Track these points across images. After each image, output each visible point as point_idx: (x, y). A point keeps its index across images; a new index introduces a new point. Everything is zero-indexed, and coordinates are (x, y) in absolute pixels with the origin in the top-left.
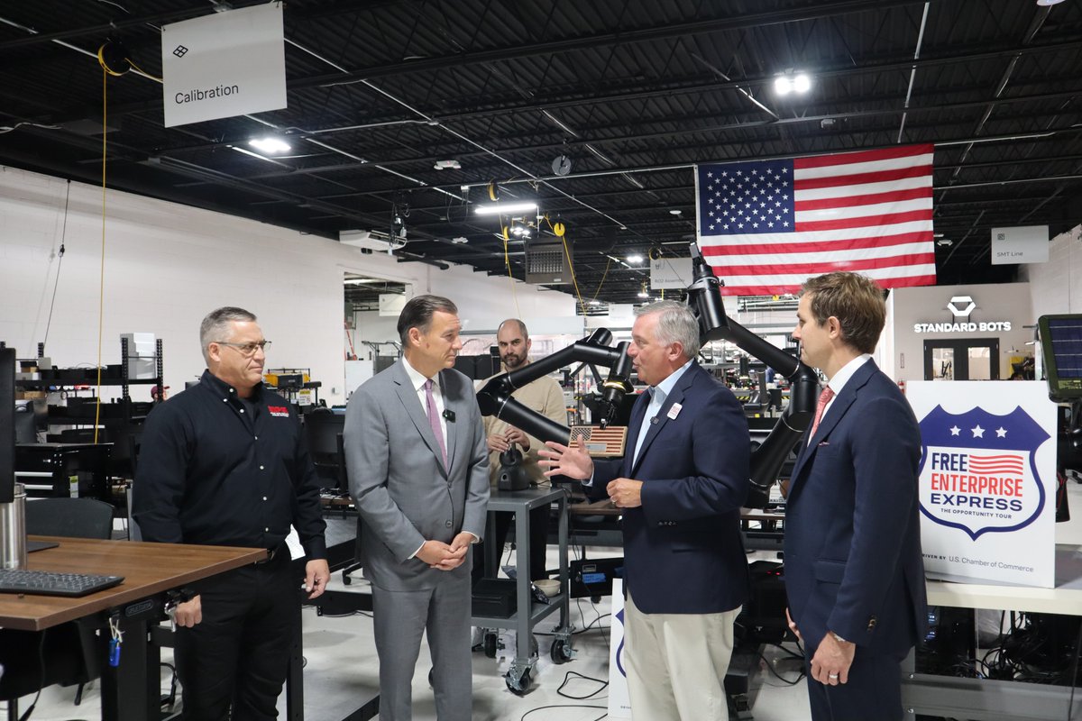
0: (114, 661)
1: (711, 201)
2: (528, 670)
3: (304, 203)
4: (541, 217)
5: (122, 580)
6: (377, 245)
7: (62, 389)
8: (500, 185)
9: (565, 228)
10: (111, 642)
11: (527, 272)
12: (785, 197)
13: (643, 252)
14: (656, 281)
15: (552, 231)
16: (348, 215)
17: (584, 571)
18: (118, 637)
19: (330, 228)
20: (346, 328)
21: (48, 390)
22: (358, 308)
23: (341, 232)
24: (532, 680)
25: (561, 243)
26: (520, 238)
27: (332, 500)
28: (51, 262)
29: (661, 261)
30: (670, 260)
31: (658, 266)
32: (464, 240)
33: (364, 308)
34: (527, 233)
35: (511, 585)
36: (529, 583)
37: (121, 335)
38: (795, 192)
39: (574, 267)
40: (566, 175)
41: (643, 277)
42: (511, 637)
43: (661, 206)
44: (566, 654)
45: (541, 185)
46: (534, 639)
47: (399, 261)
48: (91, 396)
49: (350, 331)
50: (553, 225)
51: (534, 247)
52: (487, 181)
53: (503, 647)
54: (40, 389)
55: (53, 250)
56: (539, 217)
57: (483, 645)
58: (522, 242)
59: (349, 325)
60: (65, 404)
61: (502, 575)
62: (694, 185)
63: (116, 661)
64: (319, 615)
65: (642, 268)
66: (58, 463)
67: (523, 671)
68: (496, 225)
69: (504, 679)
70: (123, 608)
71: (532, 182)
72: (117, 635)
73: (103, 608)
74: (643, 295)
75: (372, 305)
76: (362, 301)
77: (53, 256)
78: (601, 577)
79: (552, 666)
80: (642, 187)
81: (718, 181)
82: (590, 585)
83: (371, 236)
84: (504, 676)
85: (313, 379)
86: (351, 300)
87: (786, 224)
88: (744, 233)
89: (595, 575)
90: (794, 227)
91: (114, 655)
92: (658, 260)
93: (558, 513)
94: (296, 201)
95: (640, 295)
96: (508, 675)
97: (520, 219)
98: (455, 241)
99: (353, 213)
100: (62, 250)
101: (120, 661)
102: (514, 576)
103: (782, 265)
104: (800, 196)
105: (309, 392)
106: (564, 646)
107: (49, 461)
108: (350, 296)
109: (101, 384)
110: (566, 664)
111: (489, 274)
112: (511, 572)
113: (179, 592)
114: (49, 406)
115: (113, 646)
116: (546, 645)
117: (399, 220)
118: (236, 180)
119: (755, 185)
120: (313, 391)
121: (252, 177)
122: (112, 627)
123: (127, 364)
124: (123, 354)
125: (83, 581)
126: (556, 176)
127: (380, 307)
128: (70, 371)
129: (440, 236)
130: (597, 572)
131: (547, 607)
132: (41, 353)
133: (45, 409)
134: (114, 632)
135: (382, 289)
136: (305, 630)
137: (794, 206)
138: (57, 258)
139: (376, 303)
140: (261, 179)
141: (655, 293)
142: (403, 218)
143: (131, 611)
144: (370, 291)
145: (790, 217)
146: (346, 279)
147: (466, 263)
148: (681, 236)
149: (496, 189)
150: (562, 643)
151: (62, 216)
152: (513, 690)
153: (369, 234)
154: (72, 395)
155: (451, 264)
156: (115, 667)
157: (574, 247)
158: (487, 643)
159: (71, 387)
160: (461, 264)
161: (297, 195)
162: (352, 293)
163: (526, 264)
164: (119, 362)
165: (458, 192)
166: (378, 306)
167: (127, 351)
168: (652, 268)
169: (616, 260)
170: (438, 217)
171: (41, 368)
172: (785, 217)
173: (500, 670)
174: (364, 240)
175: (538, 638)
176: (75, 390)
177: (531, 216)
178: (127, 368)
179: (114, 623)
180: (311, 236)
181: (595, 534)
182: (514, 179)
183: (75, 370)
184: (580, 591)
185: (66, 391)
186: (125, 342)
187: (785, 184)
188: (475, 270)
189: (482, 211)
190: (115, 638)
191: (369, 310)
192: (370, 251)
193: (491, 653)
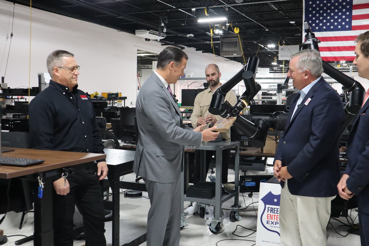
0: (40, 196)
1: (310, 16)
2: (219, 223)
3: (120, 16)
4: (229, 24)
5: (43, 161)
6: (152, 37)
7: (12, 98)
8: (210, 8)
9: (240, 30)
10: (39, 187)
11: (221, 51)
12: (348, 13)
13: (275, 42)
14: (281, 56)
15: (233, 31)
16: (140, 22)
17: (246, 181)
18: (42, 185)
19: (131, 29)
20: (137, 76)
21: (6, 98)
22: (143, 68)
23: (136, 31)
24: (221, 228)
25: (237, 37)
26: (218, 35)
27: (132, 146)
28: (7, 40)
29: (284, 46)
30: (289, 46)
31: (282, 49)
32: (192, 35)
33: (145, 67)
34: (221, 32)
35: (212, 184)
36: (221, 184)
37: (38, 74)
38: (353, 10)
39: (243, 49)
40: (242, 3)
41: (275, 54)
42: (211, 210)
43: (286, 19)
44: (237, 217)
45: (229, 8)
46: (222, 210)
47: (162, 45)
48: (25, 101)
49: (139, 78)
50: (234, 28)
51: (224, 39)
52: (204, 6)
53: (208, 213)
54: (3, 97)
55: (8, 35)
56: (227, 24)
57: (199, 212)
58: (219, 36)
59: (139, 75)
60: (13, 104)
61: (208, 180)
62: (303, 9)
63: (41, 196)
64: (125, 197)
65: (275, 50)
66: (12, 126)
67: (217, 223)
68: (207, 28)
69: (208, 227)
70: (44, 173)
71: (225, 7)
72: (42, 184)
73: (35, 172)
74: (274, 63)
75: (149, 66)
76: (145, 64)
77: (7, 38)
78: (253, 184)
79: (230, 222)
80: (277, 9)
81: (314, 6)
82: (249, 187)
83: (149, 33)
84: (208, 225)
85: (123, 95)
86: (139, 64)
87: (347, 27)
88: (326, 31)
89: (251, 182)
90: (351, 28)
91: (40, 193)
92: (282, 46)
93: (234, 155)
94: (116, 15)
95: (273, 64)
96: (210, 225)
97: (218, 25)
98: (188, 36)
99: (141, 21)
100: (12, 35)
101: (42, 196)
102: (214, 181)
103: (344, 47)
104: (355, 12)
105: (121, 102)
106: (236, 214)
107: (8, 125)
108: (139, 62)
109: (30, 96)
110: (236, 222)
111: (203, 52)
112: (213, 179)
113: (68, 169)
114: (7, 105)
115: (40, 189)
116: (227, 214)
117: (163, 25)
118: (89, 4)
119: (333, 8)
120: (123, 101)
121: (97, 3)
122: (39, 181)
123: (41, 87)
124: (39, 82)
125: (27, 161)
126: (237, 3)
127: (153, 67)
128: (15, 90)
129: (181, 33)
130: (252, 181)
131: (228, 196)
132: (3, 81)
133: (5, 106)
134: (40, 183)
135: (154, 58)
136: (121, 203)
137: (352, 18)
138: (9, 39)
139: (151, 65)
140: (100, 4)
141: (280, 62)
142: (165, 24)
143: (48, 175)
144: (149, 60)
145: (350, 23)
146: (138, 54)
147: (192, 47)
148: (294, 35)
149: (208, 10)
150: (235, 212)
151: (11, 19)
152: (212, 231)
153: (149, 31)
154: (17, 100)
155: (186, 47)
156: (40, 199)
157: (243, 39)
158: (200, 211)
159: (16, 97)
160: (190, 47)
161: (117, 12)
162: (141, 60)
163: (221, 47)
164: (37, 86)
165: (190, 11)
166: (152, 66)
167: (41, 81)
168: (280, 50)
169: (263, 46)
170: (181, 24)
171: (3, 88)
172: (347, 23)
173: (206, 223)
174: (146, 34)
175: (224, 211)
176: (18, 99)
177: (224, 24)
178: (41, 88)
179: (40, 179)
180: (123, 32)
181: (251, 165)
182: (217, 5)
183: (18, 89)
184: (244, 189)
185: (14, 99)
186: (40, 77)
187: (348, 7)
188: (197, 50)
189: (201, 21)
190: (40, 186)
191: (148, 68)
192: (149, 40)
193: (202, 216)
